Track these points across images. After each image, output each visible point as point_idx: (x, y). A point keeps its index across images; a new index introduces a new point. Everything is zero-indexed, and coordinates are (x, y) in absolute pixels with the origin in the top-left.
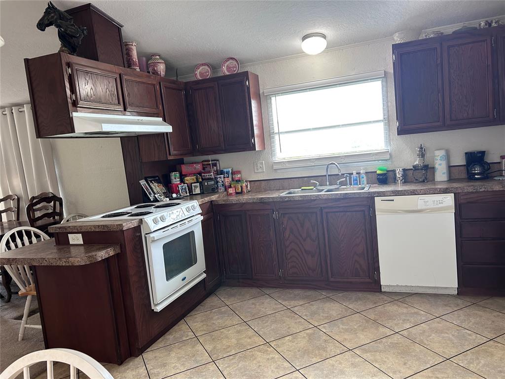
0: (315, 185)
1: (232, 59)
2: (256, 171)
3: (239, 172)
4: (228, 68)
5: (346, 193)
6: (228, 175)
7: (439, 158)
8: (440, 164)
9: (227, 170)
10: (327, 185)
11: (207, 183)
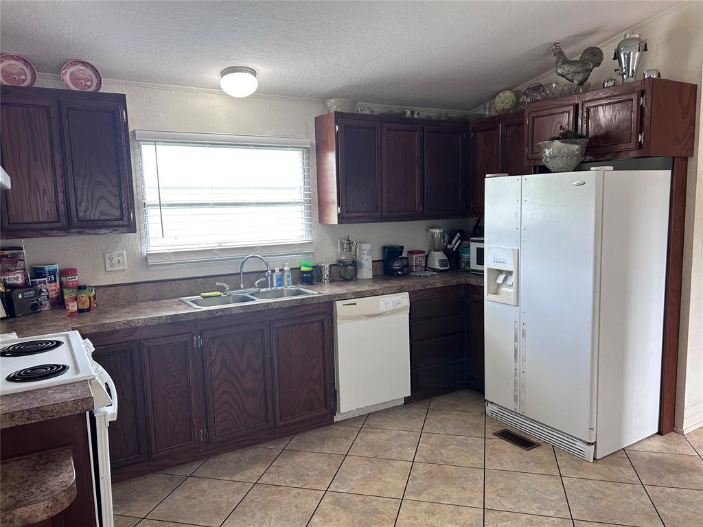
0: (222, 289)
1: (84, 64)
2: (109, 268)
3: (73, 272)
4: (74, 78)
5: (303, 299)
6: (55, 277)
7: (366, 252)
8: (367, 260)
9: (52, 267)
10: (240, 288)
11: (23, 295)
